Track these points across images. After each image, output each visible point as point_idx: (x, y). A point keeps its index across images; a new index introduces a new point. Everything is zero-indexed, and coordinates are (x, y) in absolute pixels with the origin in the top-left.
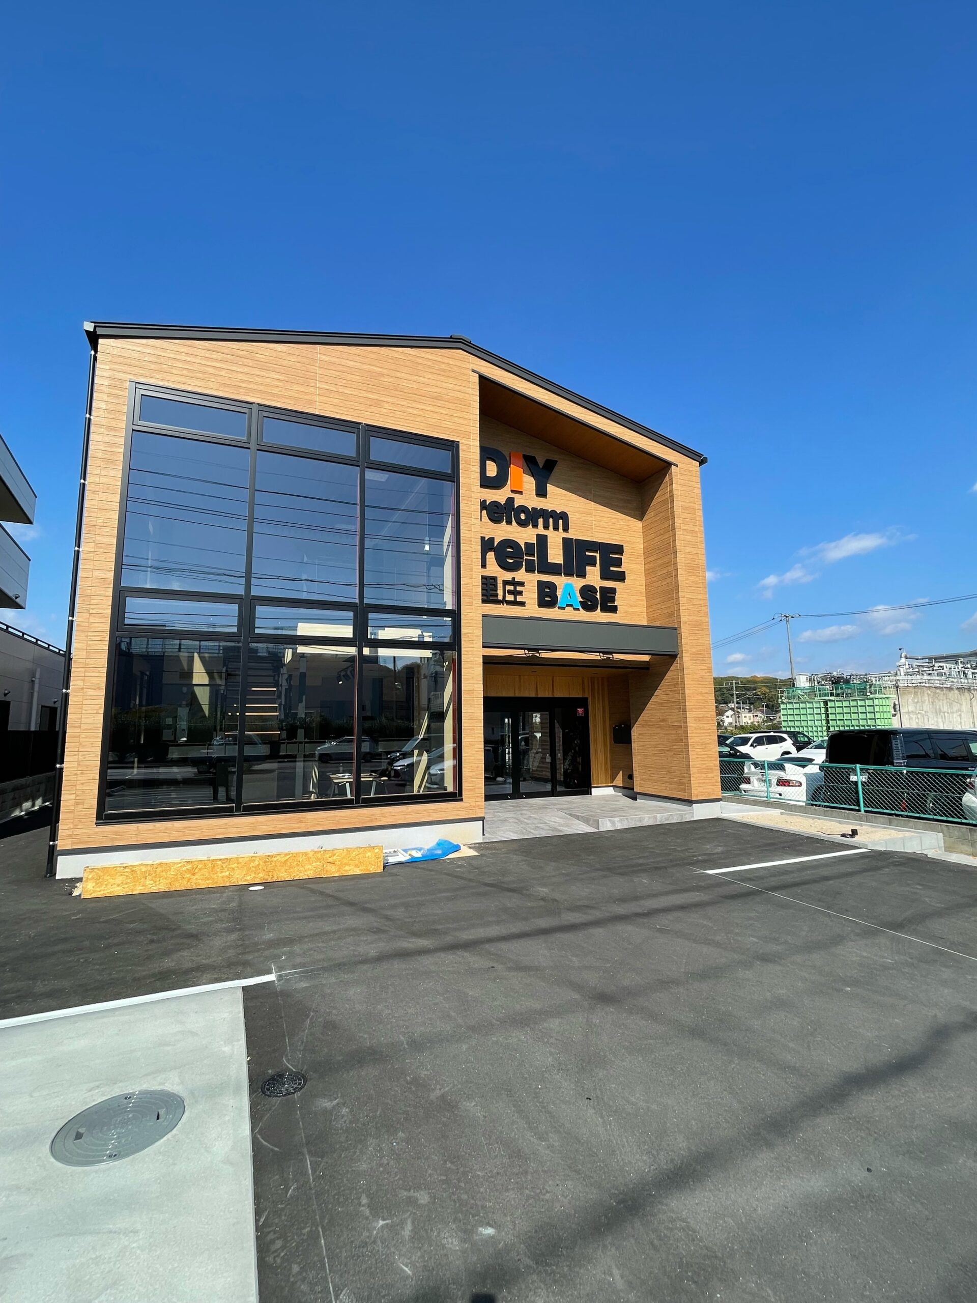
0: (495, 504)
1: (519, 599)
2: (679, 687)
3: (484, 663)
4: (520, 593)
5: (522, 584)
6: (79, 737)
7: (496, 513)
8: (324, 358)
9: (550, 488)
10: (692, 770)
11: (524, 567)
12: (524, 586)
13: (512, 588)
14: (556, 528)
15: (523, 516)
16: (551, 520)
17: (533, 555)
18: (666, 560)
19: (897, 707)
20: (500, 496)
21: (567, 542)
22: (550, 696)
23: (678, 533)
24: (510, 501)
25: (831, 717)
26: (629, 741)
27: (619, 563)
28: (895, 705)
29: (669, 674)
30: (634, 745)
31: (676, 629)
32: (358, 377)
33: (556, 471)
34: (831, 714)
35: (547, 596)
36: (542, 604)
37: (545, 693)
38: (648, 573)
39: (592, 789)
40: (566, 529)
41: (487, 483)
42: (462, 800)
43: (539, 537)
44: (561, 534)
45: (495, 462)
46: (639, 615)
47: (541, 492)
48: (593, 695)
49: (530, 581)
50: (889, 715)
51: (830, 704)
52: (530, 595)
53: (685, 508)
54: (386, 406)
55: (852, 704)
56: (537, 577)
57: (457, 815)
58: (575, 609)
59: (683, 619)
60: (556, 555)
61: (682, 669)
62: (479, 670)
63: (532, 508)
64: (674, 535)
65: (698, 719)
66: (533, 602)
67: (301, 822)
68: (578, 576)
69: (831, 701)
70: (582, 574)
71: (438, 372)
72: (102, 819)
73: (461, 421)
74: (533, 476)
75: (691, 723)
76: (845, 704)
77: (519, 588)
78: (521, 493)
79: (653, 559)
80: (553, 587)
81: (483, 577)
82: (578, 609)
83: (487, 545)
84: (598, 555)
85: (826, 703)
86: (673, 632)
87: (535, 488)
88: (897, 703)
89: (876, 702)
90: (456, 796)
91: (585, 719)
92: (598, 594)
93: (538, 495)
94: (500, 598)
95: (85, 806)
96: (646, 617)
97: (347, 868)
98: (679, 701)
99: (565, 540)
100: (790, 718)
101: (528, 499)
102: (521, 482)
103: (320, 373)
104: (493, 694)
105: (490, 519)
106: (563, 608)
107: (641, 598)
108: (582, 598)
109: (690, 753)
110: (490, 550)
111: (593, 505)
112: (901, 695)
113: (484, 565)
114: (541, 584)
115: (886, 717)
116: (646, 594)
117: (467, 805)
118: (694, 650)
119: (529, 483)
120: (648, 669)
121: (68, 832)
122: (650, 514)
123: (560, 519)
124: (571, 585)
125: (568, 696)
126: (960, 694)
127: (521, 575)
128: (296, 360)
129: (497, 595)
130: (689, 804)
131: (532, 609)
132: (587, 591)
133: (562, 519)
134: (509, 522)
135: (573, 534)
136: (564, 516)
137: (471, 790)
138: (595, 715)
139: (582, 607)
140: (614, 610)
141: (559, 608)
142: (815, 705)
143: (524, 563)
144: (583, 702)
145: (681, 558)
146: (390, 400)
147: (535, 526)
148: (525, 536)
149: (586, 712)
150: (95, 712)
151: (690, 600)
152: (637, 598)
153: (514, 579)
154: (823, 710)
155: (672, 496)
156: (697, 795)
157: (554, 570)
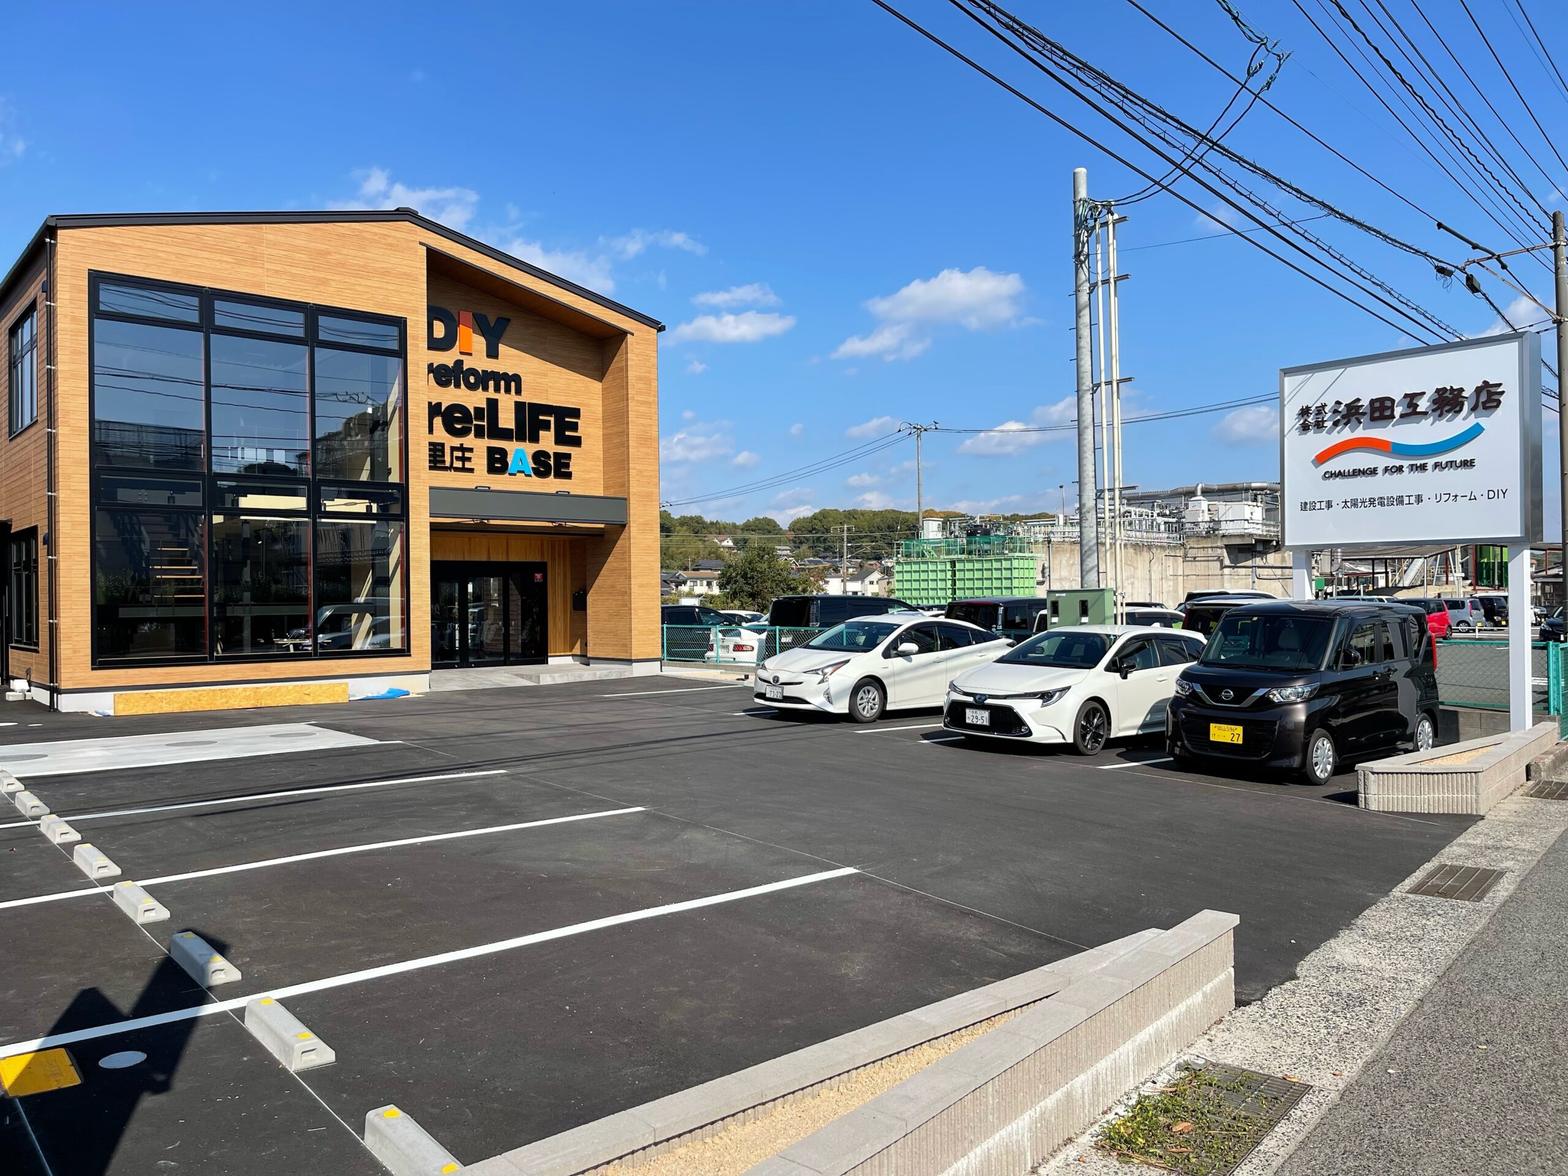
0: (443, 367)
1: (468, 465)
2: (626, 555)
3: (431, 530)
4: (469, 459)
5: (471, 450)
6: (71, 596)
7: (443, 376)
8: (271, 237)
9: (502, 348)
10: (634, 633)
11: (473, 432)
12: (472, 452)
13: (459, 454)
14: (508, 390)
15: (472, 379)
16: (502, 383)
17: (483, 420)
18: (621, 430)
19: (1047, 571)
20: (447, 358)
21: (519, 407)
22: (504, 560)
23: (631, 404)
24: (459, 363)
25: (959, 584)
26: (584, 608)
27: (574, 427)
28: (1044, 568)
29: (619, 542)
30: (588, 611)
31: (626, 499)
32: (304, 256)
33: (510, 331)
34: (959, 580)
35: (497, 462)
36: (492, 470)
37: (498, 557)
38: (606, 437)
39: (549, 659)
40: (518, 392)
41: (434, 345)
42: (410, 655)
43: (489, 400)
44: (513, 398)
45: (442, 321)
46: (595, 481)
47: (492, 353)
48: (553, 559)
49: (479, 447)
50: (1033, 583)
51: (958, 566)
52: (479, 461)
53: (640, 379)
54: (333, 284)
55: (987, 565)
56: (487, 442)
57: (406, 668)
58: (527, 475)
59: (632, 490)
60: (507, 419)
61: (629, 538)
62: (426, 540)
63: (483, 371)
64: (628, 406)
65: (641, 586)
66: (482, 468)
67: (266, 671)
68: (530, 441)
69: (960, 561)
70: (535, 439)
71: (385, 247)
72: (96, 665)
73: (409, 296)
74: (484, 336)
75: (635, 590)
76: (977, 566)
77: (467, 455)
78: (470, 354)
79: (611, 424)
80: (503, 452)
81: (430, 444)
82: (530, 476)
83: (434, 410)
84: (552, 419)
85: (953, 563)
86: (622, 502)
87: (485, 349)
88: (1046, 565)
89: (1015, 563)
90: (404, 651)
91: (544, 585)
92: (552, 459)
93: (488, 356)
94: (448, 464)
95: (81, 654)
96: (602, 483)
97: (320, 698)
98: (625, 569)
99: (518, 404)
100: (907, 585)
101: (479, 361)
102: (470, 342)
103: (268, 253)
104: (439, 558)
105: (437, 383)
106: (514, 475)
107: (598, 463)
108: (535, 463)
109: (633, 616)
110: (438, 415)
111: (549, 365)
112: (1053, 553)
113: (431, 431)
114: (491, 451)
115: (1026, 585)
116: (604, 459)
117: (415, 659)
118: (642, 520)
119: (479, 343)
120: (602, 536)
121: (69, 675)
122: (608, 377)
123: (512, 382)
124: (522, 451)
125: (524, 560)
126: (1136, 554)
127: (469, 441)
128: (243, 241)
129: (444, 462)
130: (629, 663)
131: (480, 477)
132: (540, 457)
133: (514, 381)
134: (457, 386)
135: (526, 397)
136: (517, 378)
137: (418, 647)
138: (555, 580)
139: (535, 474)
140: (568, 476)
141: (510, 474)
142: (939, 567)
143: (473, 429)
144: (542, 567)
145: (633, 430)
146: (337, 278)
147: (486, 389)
148: (474, 400)
149: (545, 577)
150: (83, 575)
151: (640, 472)
152: (593, 463)
153: (462, 445)
154: (949, 574)
155: (627, 366)
156: (637, 655)
157: (506, 435)
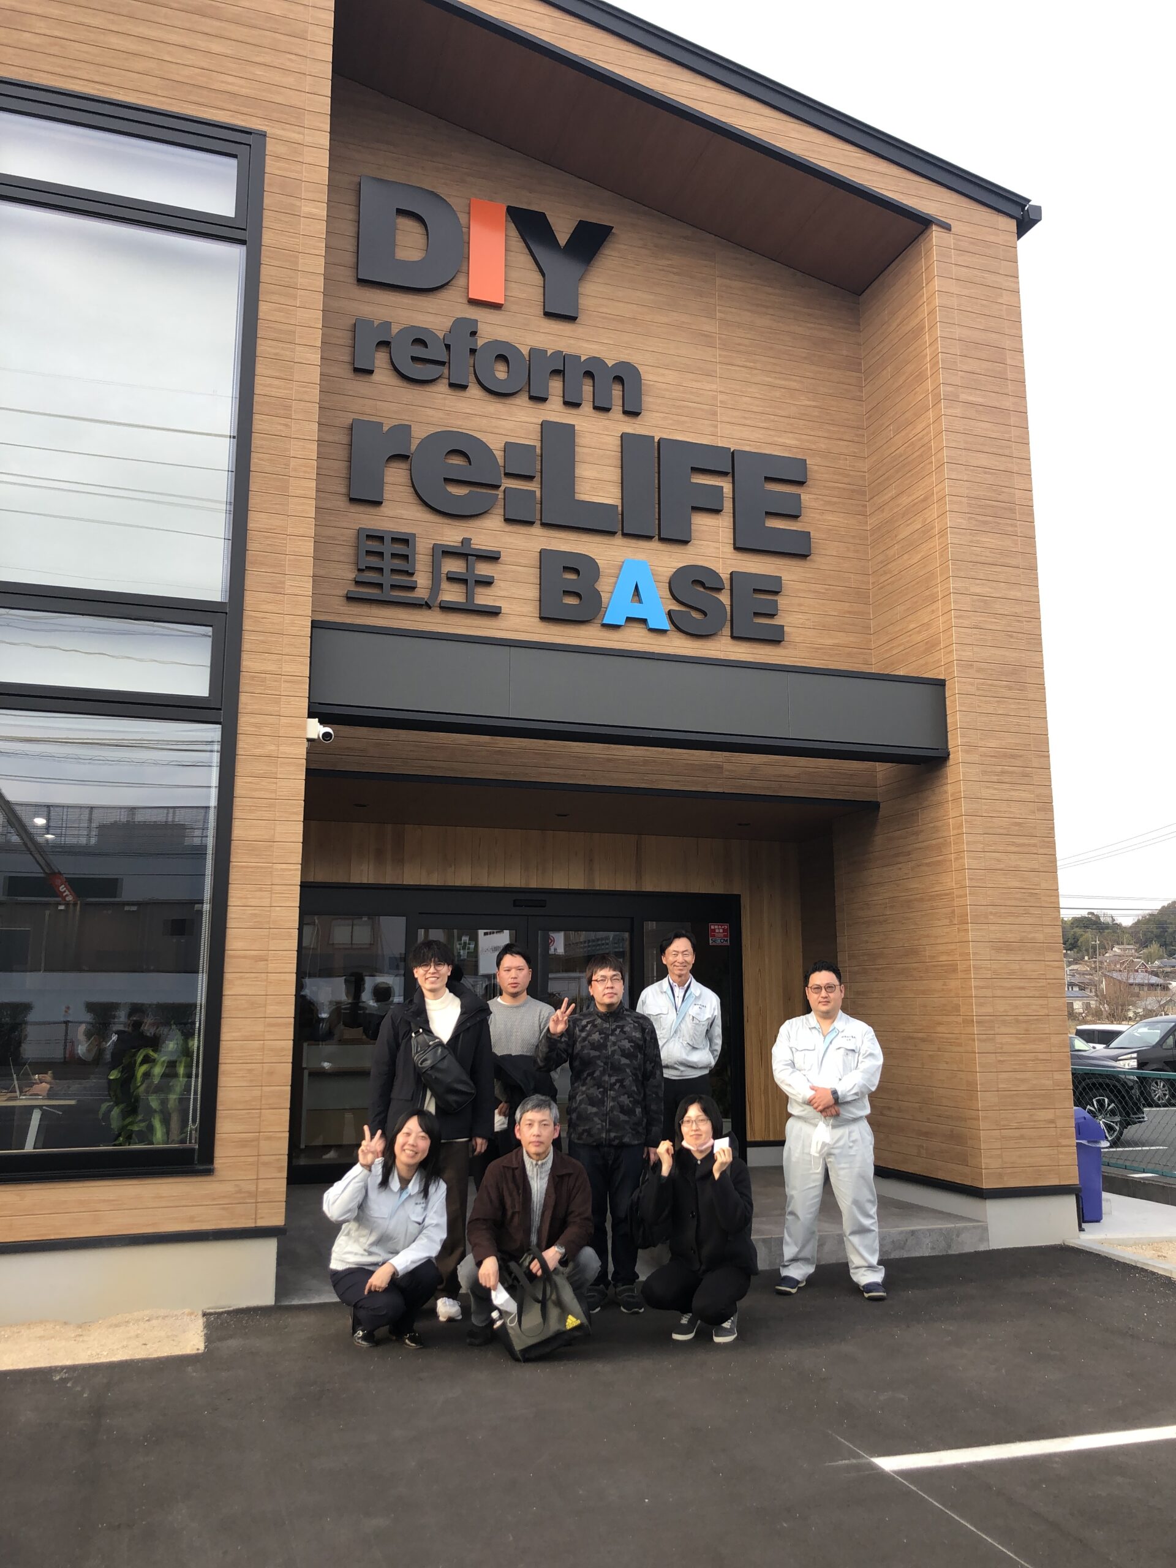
1: (484, 597)
2: (950, 851)
4: (487, 582)
5: (492, 558)
7: (415, 357)
9: (588, 298)
11: (499, 510)
12: (498, 563)
13: (460, 567)
14: (602, 408)
15: (501, 372)
16: (587, 386)
17: (529, 479)
20: (432, 315)
21: (633, 447)
22: (630, 888)
23: (949, 412)
24: (465, 328)
27: (792, 509)
29: (925, 816)
31: (937, 681)
35: (568, 594)
36: (552, 611)
37: (614, 880)
40: (632, 412)
42: (209, 1173)
43: (549, 429)
46: (850, 655)
47: (560, 308)
48: (755, 887)
49: (518, 549)
52: (516, 587)
53: (971, 346)
56: (538, 539)
58: (652, 629)
59: (960, 654)
60: (598, 482)
61: (958, 800)
62: (293, 782)
63: (532, 351)
64: (938, 418)
66: (524, 604)
68: (665, 541)
70: (678, 538)
73: (276, 77)
74: (537, 267)
77: (483, 569)
78: (496, 308)
80: (586, 568)
82: (661, 630)
84: (725, 486)
87: (540, 298)
90: (190, 1160)
92: (725, 591)
93: (549, 315)
94: (422, 592)
96: (872, 660)
99: (629, 441)
101: (520, 326)
106: (617, 625)
107: (858, 608)
108: (676, 602)
110: (396, 459)
114: (549, 560)
116: (874, 595)
117: (223, 1189)
118: (995, 745)
119: (523, 283)
120: (875, 805)
123: (615, 383)
124: (641, 565)
127: (488, 532)
129: (411, 586)
132: (691, 583)
133: (622, 384)
134: (458, 387)
135: (653, 426)
136: (628, 377)
137: (243, 1143)
138: (761, 944)
139: (674, 625)
140: (772, 633)
141: (605, 624)
143: (499, 501)
145: (958, 483)
147: (539, 399)
148: (505, 424)
149: (736, 935)
151: (983, 601)
152: (846, 606)
153: (466, 541)
155: (932, 312)
156: (1000, 1176)
157: (593, 521)
